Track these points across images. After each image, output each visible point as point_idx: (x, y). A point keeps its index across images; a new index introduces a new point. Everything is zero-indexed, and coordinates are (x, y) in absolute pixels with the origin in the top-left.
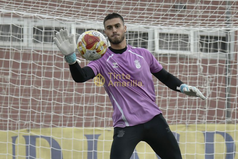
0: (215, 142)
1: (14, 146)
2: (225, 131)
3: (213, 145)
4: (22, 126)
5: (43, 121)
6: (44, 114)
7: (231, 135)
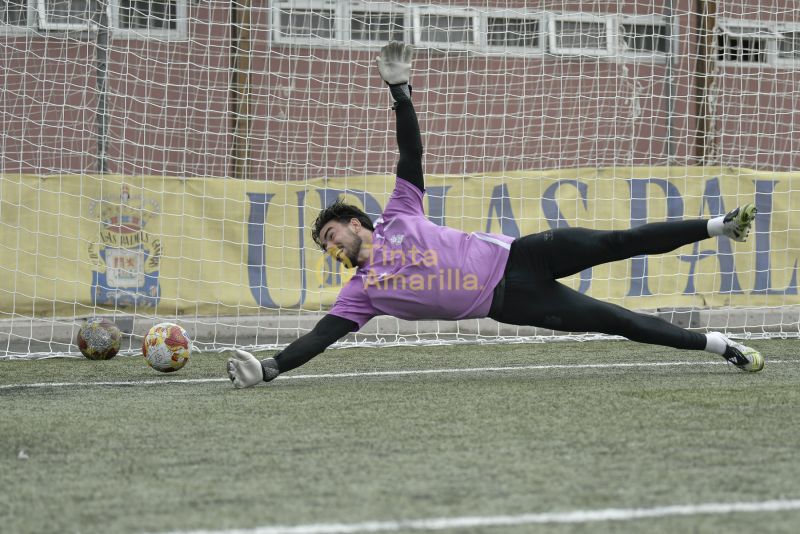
0: (648, 198)
1: (301, 210)
2: (667, 178)
3: (645, 201)
4: (314, 173)
5: (352, 164)
6: (353, 152)
7: (677, 185)
